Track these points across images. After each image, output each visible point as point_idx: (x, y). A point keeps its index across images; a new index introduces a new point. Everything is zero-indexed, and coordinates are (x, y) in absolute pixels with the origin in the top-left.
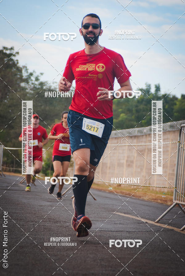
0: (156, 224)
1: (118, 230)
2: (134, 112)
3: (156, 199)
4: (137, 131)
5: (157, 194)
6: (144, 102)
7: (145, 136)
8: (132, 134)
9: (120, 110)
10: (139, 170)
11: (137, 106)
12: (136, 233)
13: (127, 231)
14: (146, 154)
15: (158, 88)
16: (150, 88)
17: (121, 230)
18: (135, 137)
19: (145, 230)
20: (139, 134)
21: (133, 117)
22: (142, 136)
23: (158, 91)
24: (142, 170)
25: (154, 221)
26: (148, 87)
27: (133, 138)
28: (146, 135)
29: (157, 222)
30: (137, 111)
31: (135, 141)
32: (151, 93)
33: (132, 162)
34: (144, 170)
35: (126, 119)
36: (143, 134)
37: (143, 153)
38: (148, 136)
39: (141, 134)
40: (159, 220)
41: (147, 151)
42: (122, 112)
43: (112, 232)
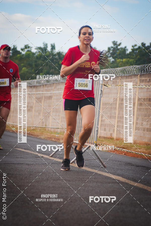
0: (50, 158)
1: (19, 163)
2: (34, 66)
3: (50, 138)
4: (36, 82)
5: (51, 134)
6: (42, 58)
7: (42, 87)
8: (32, 84)
9: (22, 64)
10: (37, 114)
11: (36, 62)
12: (33, 165)
13: (27, 163)
14: (43, 101)
15: (53, 47)
16: (47, 47)
17: (22, 163)
18: (34, 86)
19: (41, 163)
20: (38, 85)
21: (33, 70)
22: (40, 86)
23: (54, 50)
24: (39, 114)
25: (49, 156)
26: (46, 46)
27: (33, 87)
28: (43, 85)
29: (52, 156)
30: (36, 66)
31: (34, 90)
32: (48, 51)
33: (32, 107)
34: (41, 114)
35: (27, 72)
36: (41, 84)
37: (40, 100)
38: (45, 86)
39: (39, 85)
40: (53, 155)
41: (44, 98)
42: (24, 66)
43: (14, 164)
